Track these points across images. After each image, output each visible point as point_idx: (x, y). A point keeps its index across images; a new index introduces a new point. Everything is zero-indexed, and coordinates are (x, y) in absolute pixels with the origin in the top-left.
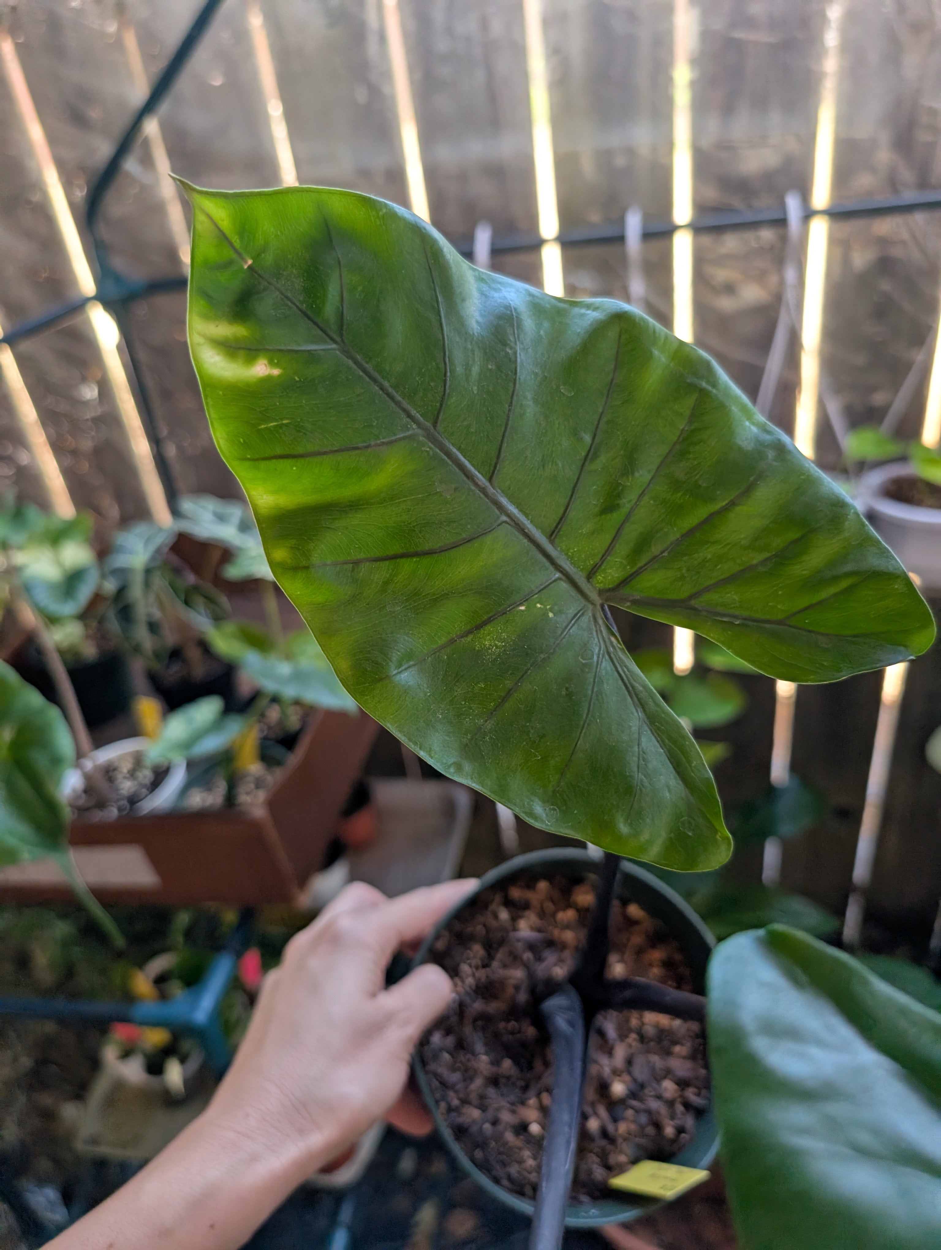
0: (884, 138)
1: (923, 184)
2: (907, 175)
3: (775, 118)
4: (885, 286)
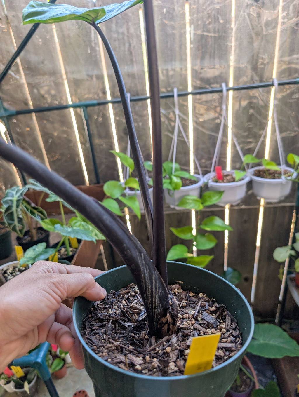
0: (249, 67)
1: (261, 81)
2: (256, 78)
3: (217, 60)
4: (251, 111)
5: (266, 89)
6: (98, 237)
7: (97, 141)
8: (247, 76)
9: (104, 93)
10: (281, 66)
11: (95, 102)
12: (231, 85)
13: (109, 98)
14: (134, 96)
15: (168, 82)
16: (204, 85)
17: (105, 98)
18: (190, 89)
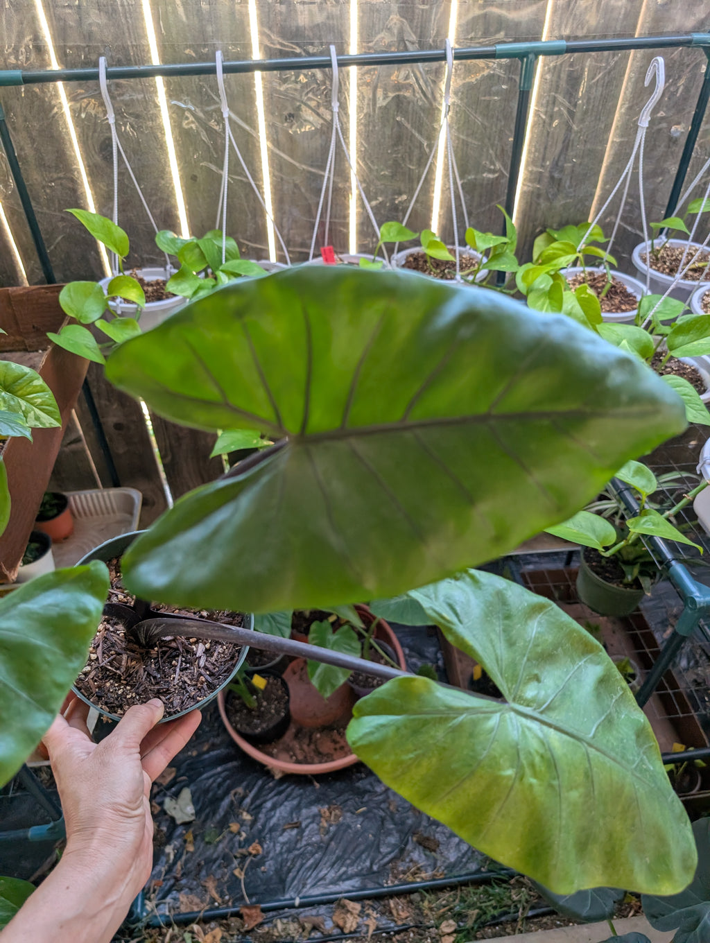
0: (395, 6)
2: (412, 36)
5: (435, 65)
6: (41, 423)
7: (34, 177)
8: (389, 29)
9: (40, 49)
10: (468, 10)
11: (18, 73)
12: (353, 50)
13: (55, 66)
14: (119, 63)
15: (203, 31)
16: (289, 46)
17: (44, 63)
18: (257, 55)
